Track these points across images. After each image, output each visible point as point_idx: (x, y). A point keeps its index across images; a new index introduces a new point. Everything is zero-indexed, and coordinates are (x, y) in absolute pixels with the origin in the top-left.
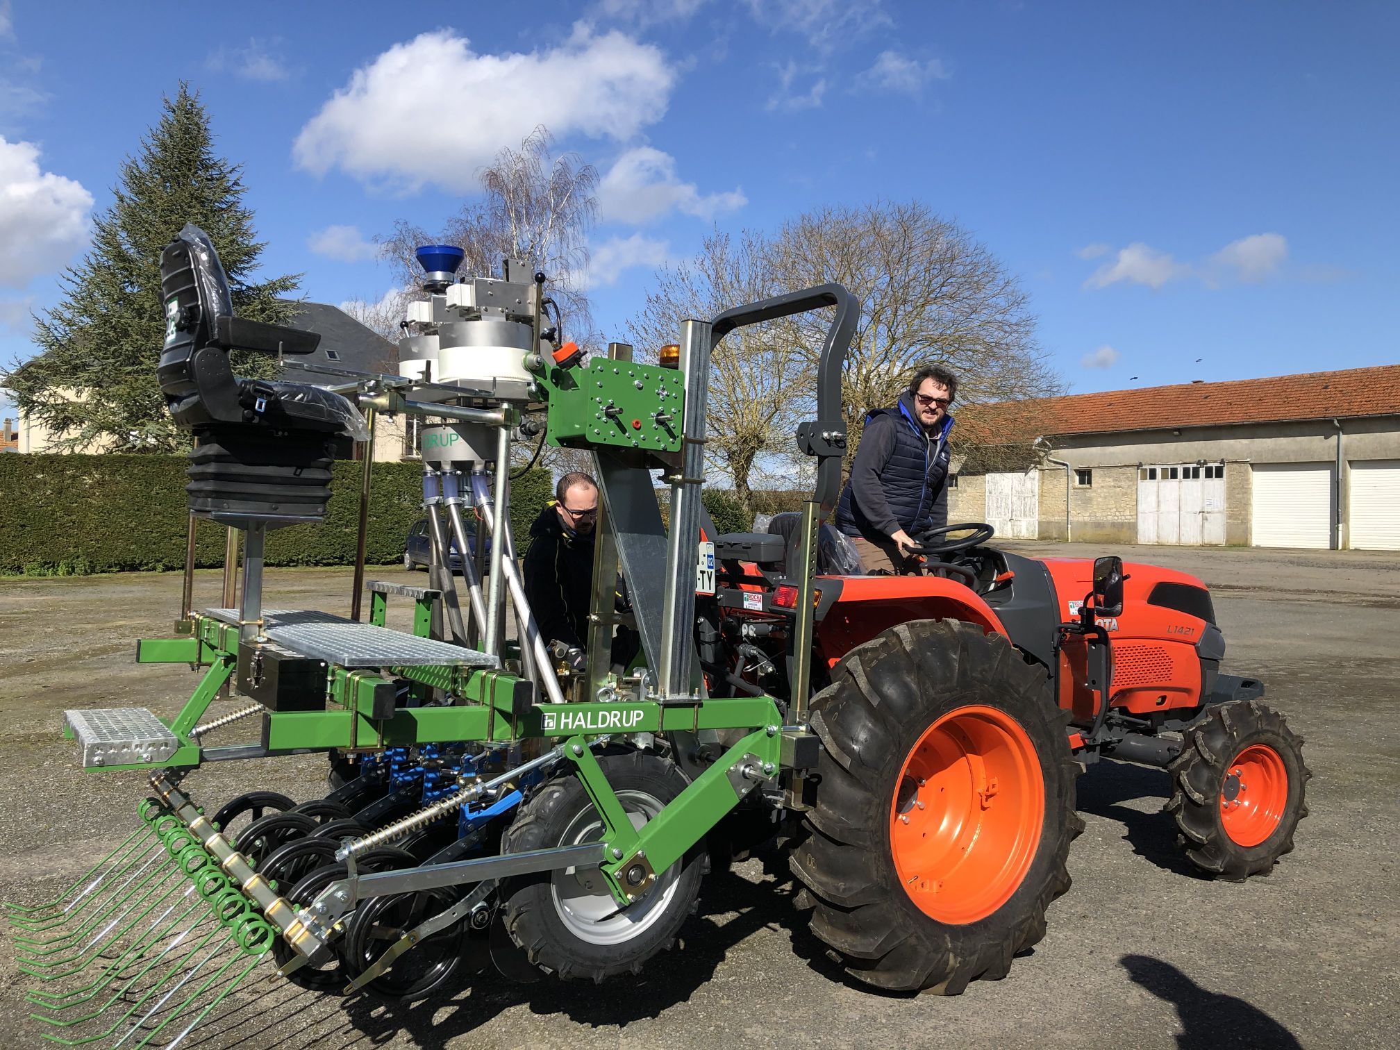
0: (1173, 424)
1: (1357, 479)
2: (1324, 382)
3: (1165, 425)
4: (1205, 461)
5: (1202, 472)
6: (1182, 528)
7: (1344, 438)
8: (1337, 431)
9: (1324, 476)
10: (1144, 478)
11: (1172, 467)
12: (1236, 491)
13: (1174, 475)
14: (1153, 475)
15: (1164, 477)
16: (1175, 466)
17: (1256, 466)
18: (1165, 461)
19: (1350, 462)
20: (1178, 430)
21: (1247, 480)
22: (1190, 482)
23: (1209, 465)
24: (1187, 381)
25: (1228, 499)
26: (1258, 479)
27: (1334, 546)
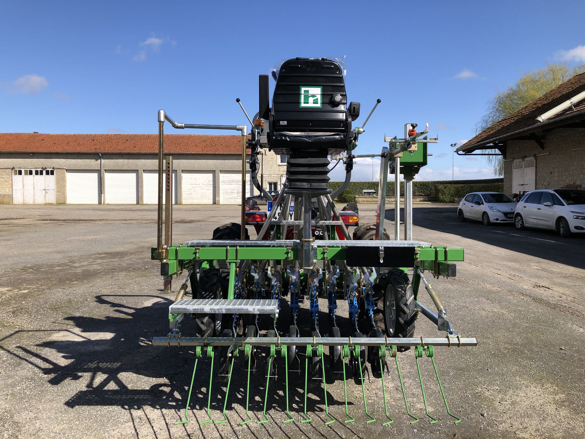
0: (30, 151)
1: (108, 177)
2: (93, 138)
3: (25, 151)
4: (45, 167)
5: (44, 172)
6: (35, 196)
7: (103, 160)
8: (100, 158)
9: (95, 175)
10: (16, 174)
11: (30, 169)
12: (60, 181)
13: (31, 173)
14: (20, 173)
15: (26, 174)
17: (68, 171)
18: (26, 167)
19: (105, 170)
20: (32, 153)
21: (65, 176)
22: (39, 176)
23: (47, 169)
24: (32, 132)
25: (57, 184)
26: (69, 176)
27: (100, 203)
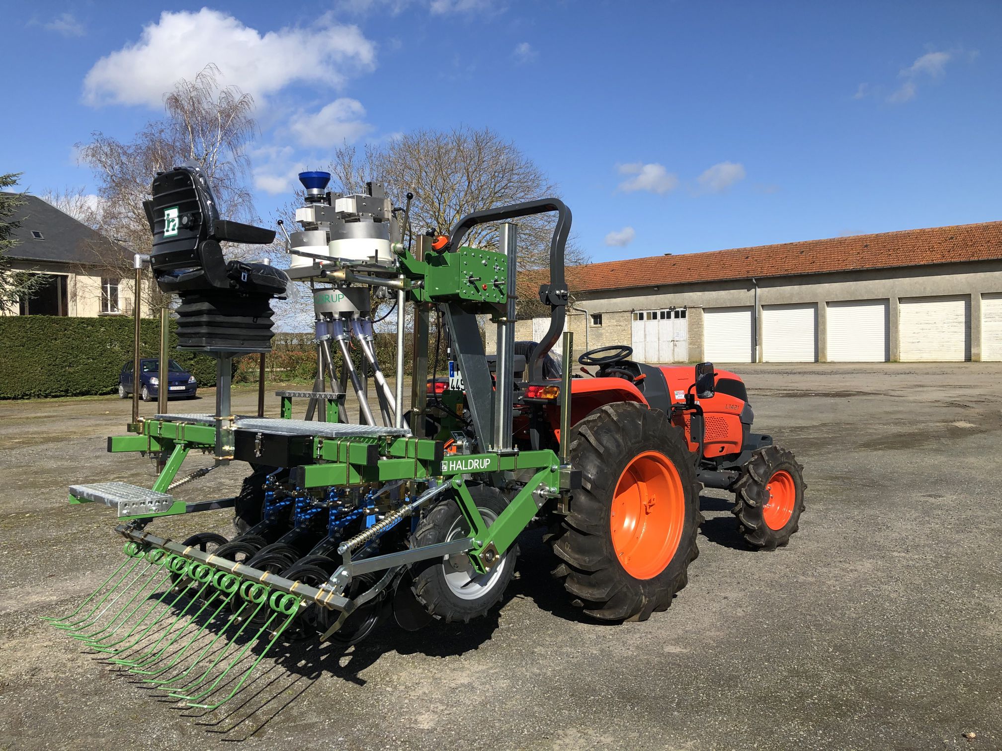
0: (653, 283)
1: (767, 316)
2: (746, 255)
3: (648, 283)
4: (674, 307)
5: (673, 314)
6: (660, 352)
7: (758, 290)
8: (754, 286)
9: (747, 315)
10: (636, 319)
11: (653, 311)
12: (694, 326)
13: (655, 317)
14: (641, 317)
15: (649, 318)
16: (655, 311)
17: (707, 310)
18: (649, 308)
19: (762, 306)
20: (657, 287)
21: (700, 319)
22: (665, 321)
23: (677, 310)
24: (661, 254)
25: (689, 331)
26: (708, 319)
27: (754, 361)
